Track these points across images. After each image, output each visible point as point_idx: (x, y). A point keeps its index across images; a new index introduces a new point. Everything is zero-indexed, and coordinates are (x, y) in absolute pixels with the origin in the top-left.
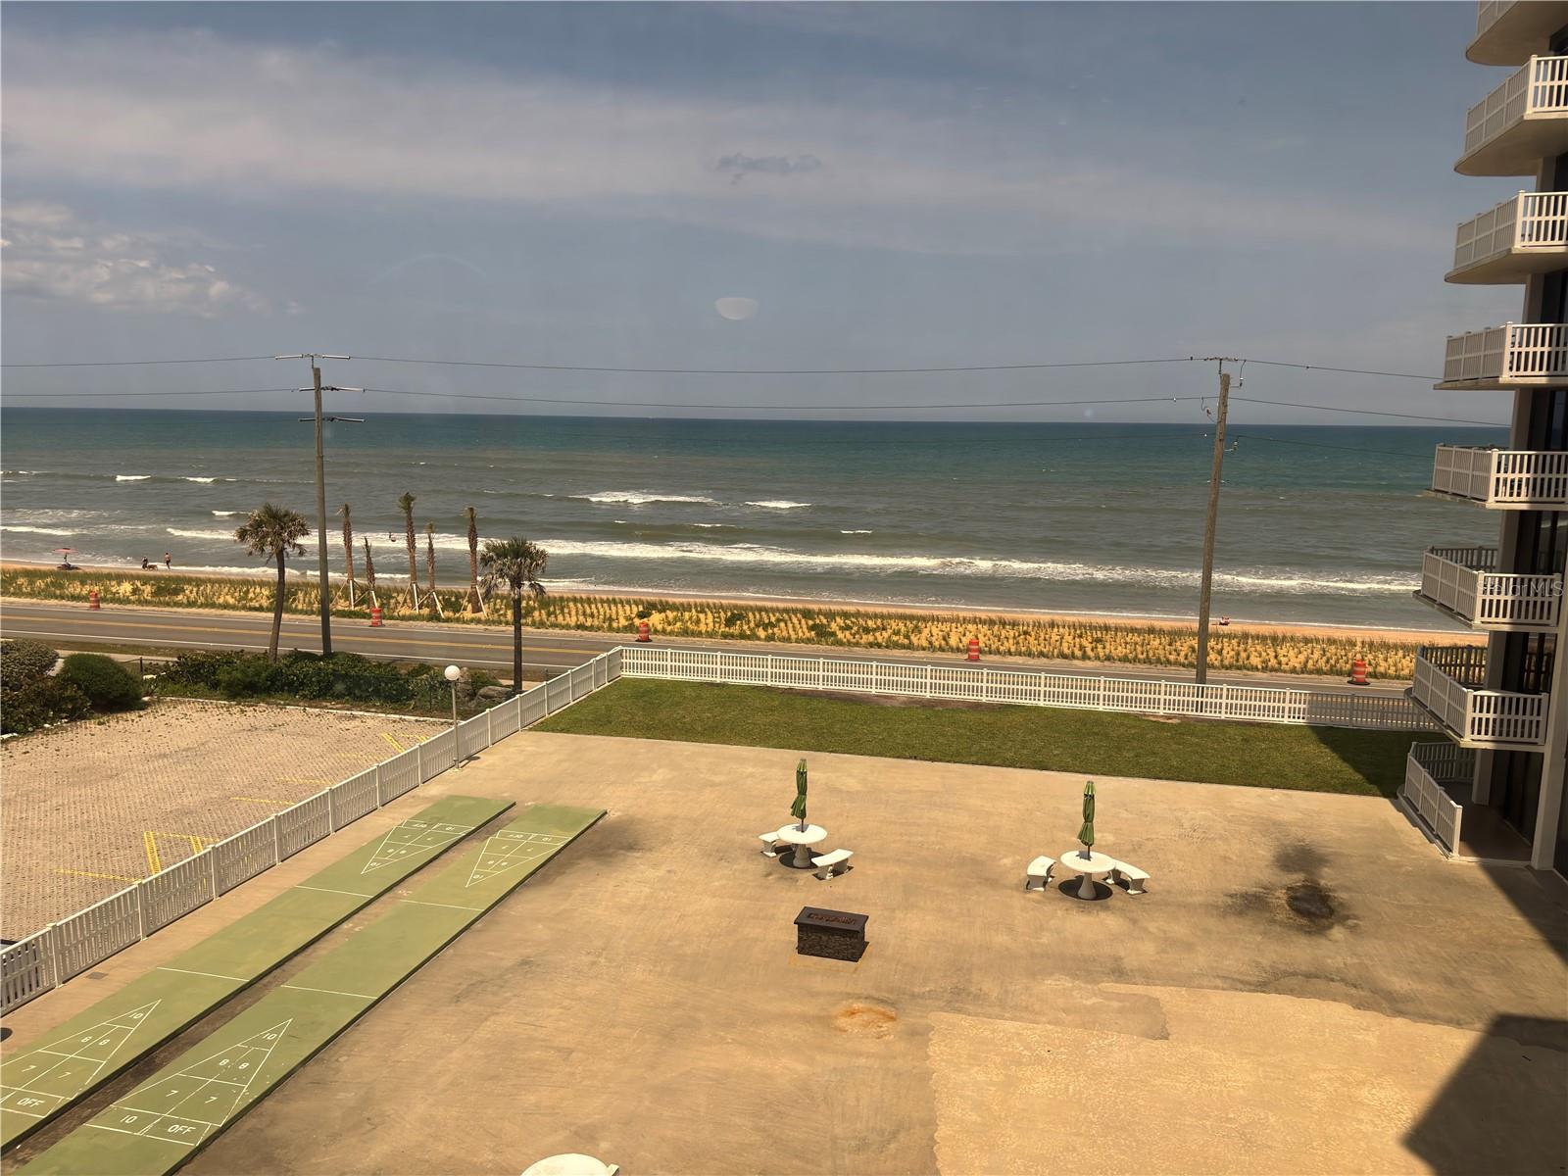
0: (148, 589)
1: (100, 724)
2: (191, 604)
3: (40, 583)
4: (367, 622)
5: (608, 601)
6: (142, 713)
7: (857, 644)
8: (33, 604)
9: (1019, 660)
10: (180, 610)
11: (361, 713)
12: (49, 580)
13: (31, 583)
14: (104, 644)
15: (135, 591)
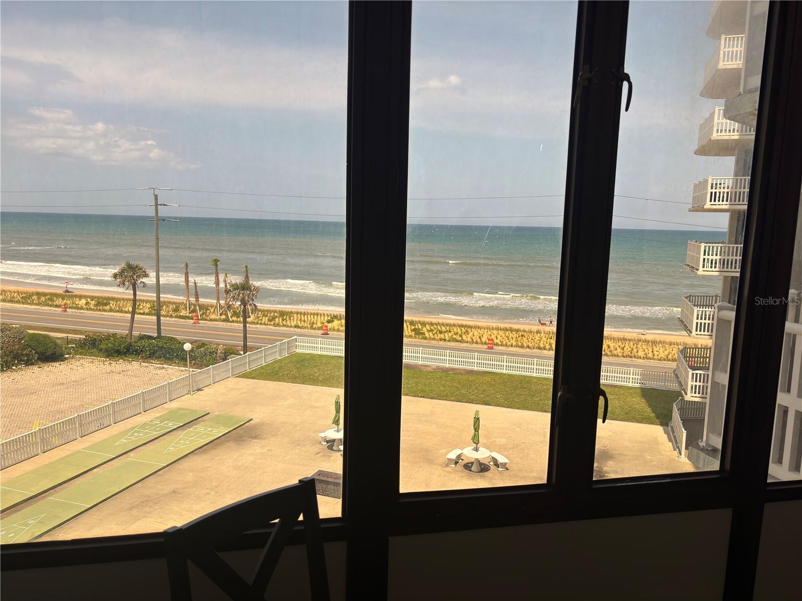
0: (93, 302)
1: (39, 367)
2: (111, 310)
3: (43, 299)
4: (192, 321)
5: (314, 314)
6: (62, 363)
7: (434, 339)
8: (36, 309)
9: (514, 349)
10: (105, 313)
11: (167, 366)
12: (47, 297)
13: (39, 298)
14: (62, 329)
15: (87, 303)
